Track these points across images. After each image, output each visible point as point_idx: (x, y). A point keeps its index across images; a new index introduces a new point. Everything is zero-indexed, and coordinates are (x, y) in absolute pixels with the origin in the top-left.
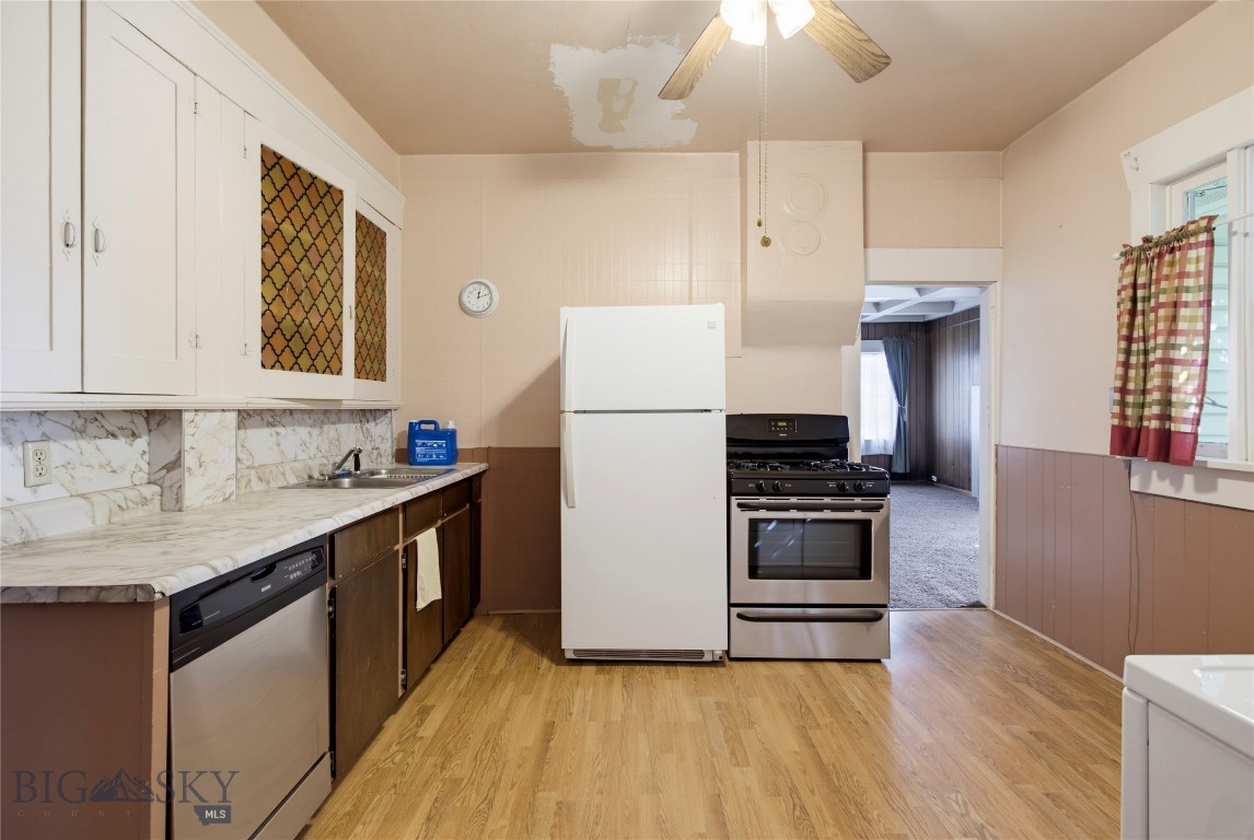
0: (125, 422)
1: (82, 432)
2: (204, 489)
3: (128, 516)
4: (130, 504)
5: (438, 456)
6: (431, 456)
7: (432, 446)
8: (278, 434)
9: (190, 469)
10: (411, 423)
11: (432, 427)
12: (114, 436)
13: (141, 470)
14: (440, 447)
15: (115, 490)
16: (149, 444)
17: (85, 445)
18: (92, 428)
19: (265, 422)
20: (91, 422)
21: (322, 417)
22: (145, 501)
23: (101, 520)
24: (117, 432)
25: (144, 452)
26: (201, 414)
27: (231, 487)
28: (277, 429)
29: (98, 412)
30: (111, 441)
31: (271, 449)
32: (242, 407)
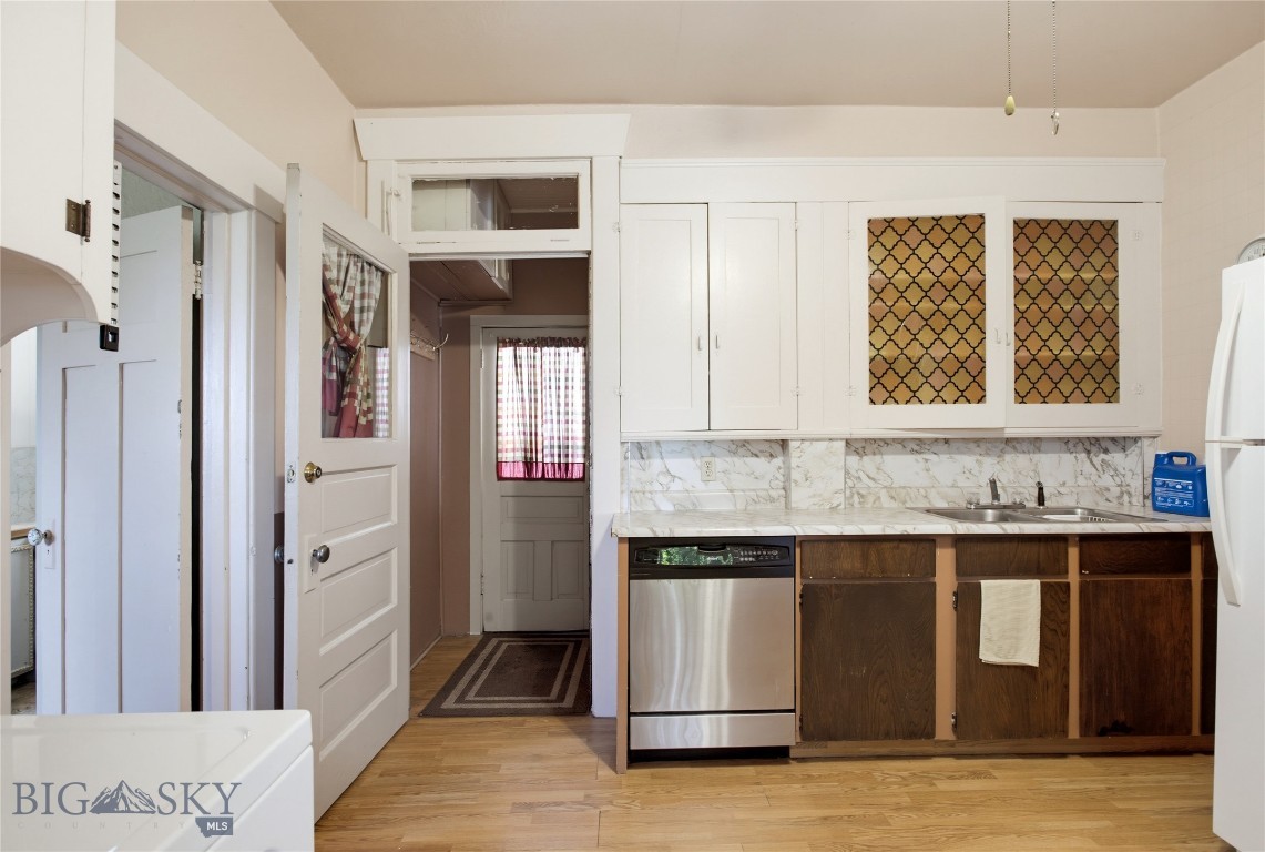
0: (766, 447)
1: (735, 453)
2: (810, 497)
3: (758, 507)
4: (762, 500)
5: (1182, 500)
6: (1174, 501)
7: (1174, 487)
8: (926, 460)
9: (796, 482)
10: (1157, 456)
11: (1184, 461)
12: (757, 456)
13: (777, 479)
14: (1184, 489)
15: (750, 490)
16: (784, 463)
17: (738, 461)
18: (741, 451)
19: (909, 449)
20: (742, 447)
21: (1003, 445)
22: (772, 500)
23: (741, 506)
24: (759, 454)
25: (780, 468)
26: (807, 443)
27: (840, 499)
28: (924, 456)
29: (745, 441)
30: (755, 459)
31: (917, 473)
32: (848, 437)
